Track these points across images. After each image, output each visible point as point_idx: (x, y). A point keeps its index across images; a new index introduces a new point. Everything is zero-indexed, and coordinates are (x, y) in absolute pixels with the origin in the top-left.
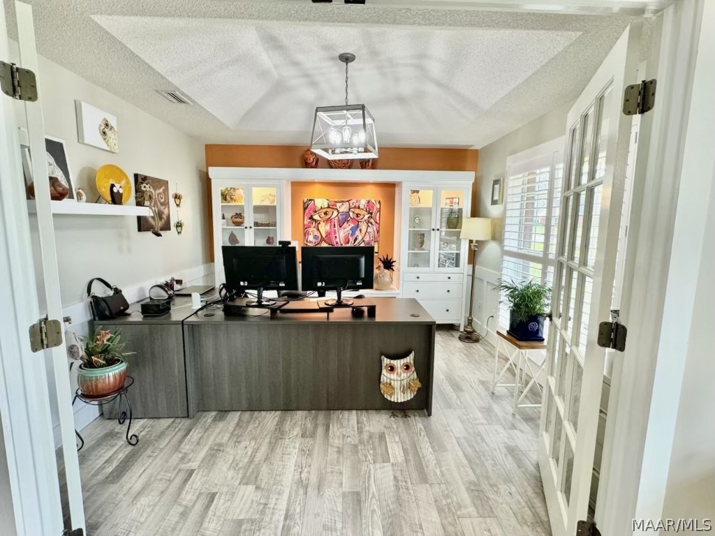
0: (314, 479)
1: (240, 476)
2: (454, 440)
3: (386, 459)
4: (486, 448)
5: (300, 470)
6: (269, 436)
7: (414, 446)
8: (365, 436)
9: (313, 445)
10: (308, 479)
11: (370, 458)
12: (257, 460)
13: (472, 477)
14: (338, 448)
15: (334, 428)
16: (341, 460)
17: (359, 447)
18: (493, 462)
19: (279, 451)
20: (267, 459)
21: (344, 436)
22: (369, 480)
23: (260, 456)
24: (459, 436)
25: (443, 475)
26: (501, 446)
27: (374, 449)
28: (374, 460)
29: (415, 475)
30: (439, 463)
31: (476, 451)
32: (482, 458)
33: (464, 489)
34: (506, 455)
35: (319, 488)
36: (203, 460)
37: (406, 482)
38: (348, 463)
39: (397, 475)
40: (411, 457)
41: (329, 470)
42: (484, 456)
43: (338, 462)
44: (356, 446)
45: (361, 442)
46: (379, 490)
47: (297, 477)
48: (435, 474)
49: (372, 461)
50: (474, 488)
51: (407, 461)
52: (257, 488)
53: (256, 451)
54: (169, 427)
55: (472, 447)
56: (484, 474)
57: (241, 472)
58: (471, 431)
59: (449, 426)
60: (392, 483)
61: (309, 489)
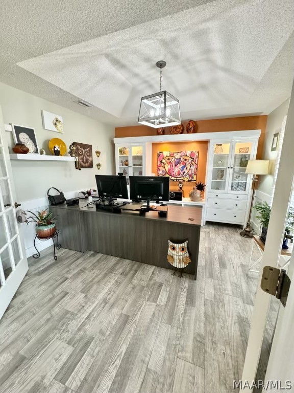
0: (112, 300)
1: (83, 287)
2: (203, 300)
3: (155, 300)
4: (223, 312)
5: (109, 293)
6: (107, 270)
7: (176, 296)
8: (152, 283)
9: (123, 280)
10: (109, 299)
11: (147, 297)
12: (94, 281)
13: (202, 331)
14: (134, 286)
15: (139, 274)
16: (132, 293)
17: (145, 289)
18: (223, 325)
19: (106, 279)
20: (99, 282)
21: (141, 279)
22: (139, 310)
23: (97, 279)
24: (208, 298)
25: (183, 323)
26: (235, 315)
27: (152, 292)
28: (148, 299)
29: (166, 316)
30: (185, 313)
31: (214, 312)
32: (216, 319)
33: (192, 338)
34: (235, 323)
35: (112, 306)
36: (75, 274)
37: (158, 319)
38: (133, 296)
39: (156, 313)
40: (170, 304)
41: (122, 297)
42: (218, 318)
43: (130, 294)
44: (143, 287)
45: (147, 286)
46: (140, 319)
47: (106, 296)
48: (179, 320)
49: (147, 299)
50: (199, 340)
51: (166, 305)
52: (86, 296)
53: (97, 276)
54: (73, 255)
55: (213, 309)
56: (212, 331)
57: (84, 285)
58: (218, 297)
59: (204, 289)
60: (150, 317)
61: (107, 305)
